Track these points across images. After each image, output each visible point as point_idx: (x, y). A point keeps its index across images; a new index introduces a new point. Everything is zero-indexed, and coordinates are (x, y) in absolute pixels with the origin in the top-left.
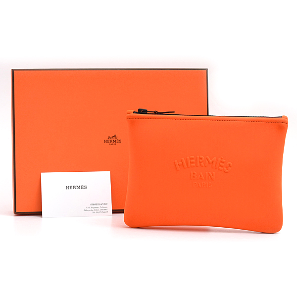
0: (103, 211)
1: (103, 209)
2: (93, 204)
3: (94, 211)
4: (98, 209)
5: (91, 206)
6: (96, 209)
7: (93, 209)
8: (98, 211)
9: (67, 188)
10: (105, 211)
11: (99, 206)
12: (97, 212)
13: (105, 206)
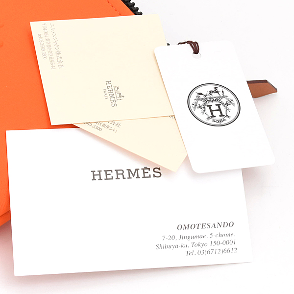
0: (222, 247)
1: (221, 239)
2: (187, 227)
3: (191, 249)
4: (202, 241)
5: (178, 233)
6: (196, 241)
7: (185, 242)
8: (206, 248)
9: (96, 175)
10: (227, 247)
11: (206, 232)
12: (199, 253)
13: (227, 230)
